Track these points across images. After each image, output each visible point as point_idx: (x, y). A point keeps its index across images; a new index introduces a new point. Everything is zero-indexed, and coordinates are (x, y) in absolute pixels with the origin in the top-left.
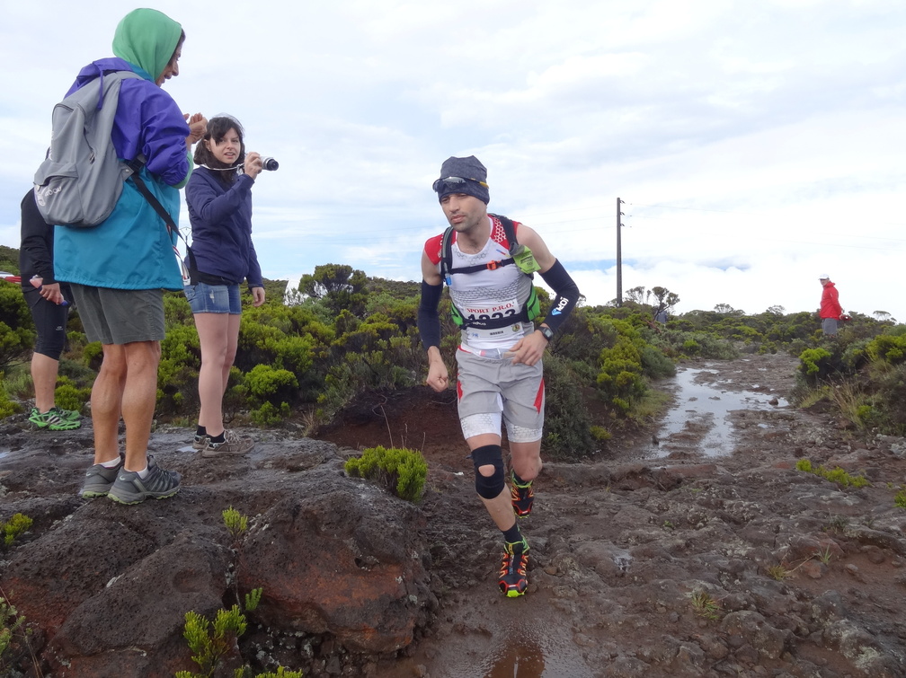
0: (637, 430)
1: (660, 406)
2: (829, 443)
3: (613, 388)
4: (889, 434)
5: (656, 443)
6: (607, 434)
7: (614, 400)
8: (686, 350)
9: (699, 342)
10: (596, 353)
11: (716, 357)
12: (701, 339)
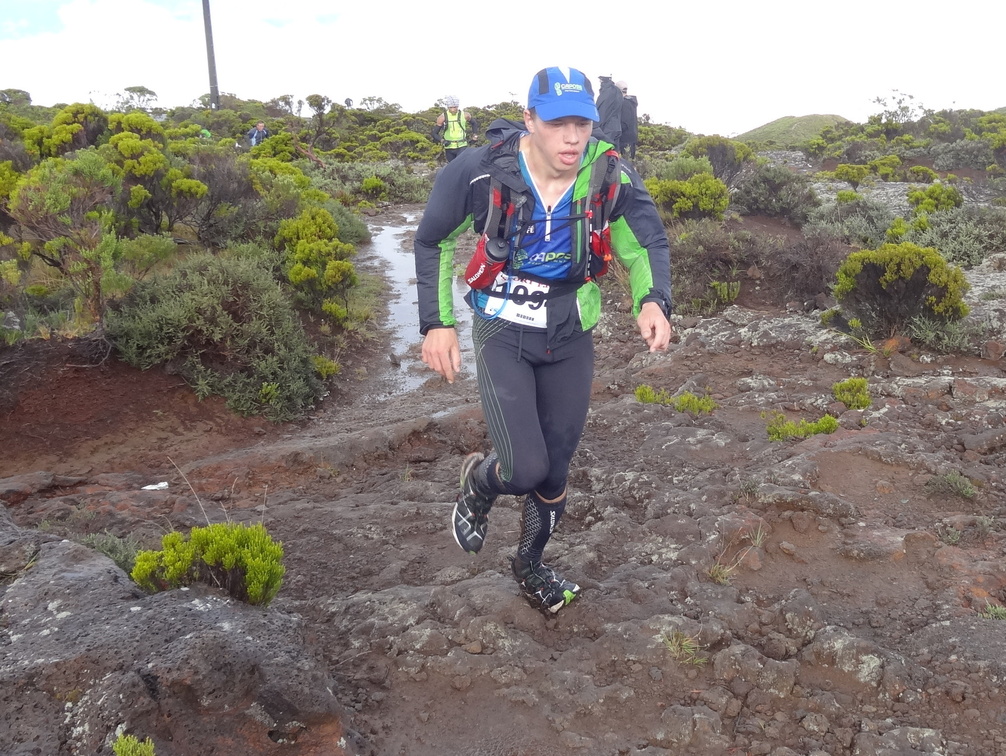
0: (363, 348)
3: (319, 288)
4: (684, 313)
5: (396, 364)
6: (334, 365)
7: (324, 307)
8: (367, 194)
9: (383, 179)
10: (271, 227)
11: (410, 201)
12: (386, 174)
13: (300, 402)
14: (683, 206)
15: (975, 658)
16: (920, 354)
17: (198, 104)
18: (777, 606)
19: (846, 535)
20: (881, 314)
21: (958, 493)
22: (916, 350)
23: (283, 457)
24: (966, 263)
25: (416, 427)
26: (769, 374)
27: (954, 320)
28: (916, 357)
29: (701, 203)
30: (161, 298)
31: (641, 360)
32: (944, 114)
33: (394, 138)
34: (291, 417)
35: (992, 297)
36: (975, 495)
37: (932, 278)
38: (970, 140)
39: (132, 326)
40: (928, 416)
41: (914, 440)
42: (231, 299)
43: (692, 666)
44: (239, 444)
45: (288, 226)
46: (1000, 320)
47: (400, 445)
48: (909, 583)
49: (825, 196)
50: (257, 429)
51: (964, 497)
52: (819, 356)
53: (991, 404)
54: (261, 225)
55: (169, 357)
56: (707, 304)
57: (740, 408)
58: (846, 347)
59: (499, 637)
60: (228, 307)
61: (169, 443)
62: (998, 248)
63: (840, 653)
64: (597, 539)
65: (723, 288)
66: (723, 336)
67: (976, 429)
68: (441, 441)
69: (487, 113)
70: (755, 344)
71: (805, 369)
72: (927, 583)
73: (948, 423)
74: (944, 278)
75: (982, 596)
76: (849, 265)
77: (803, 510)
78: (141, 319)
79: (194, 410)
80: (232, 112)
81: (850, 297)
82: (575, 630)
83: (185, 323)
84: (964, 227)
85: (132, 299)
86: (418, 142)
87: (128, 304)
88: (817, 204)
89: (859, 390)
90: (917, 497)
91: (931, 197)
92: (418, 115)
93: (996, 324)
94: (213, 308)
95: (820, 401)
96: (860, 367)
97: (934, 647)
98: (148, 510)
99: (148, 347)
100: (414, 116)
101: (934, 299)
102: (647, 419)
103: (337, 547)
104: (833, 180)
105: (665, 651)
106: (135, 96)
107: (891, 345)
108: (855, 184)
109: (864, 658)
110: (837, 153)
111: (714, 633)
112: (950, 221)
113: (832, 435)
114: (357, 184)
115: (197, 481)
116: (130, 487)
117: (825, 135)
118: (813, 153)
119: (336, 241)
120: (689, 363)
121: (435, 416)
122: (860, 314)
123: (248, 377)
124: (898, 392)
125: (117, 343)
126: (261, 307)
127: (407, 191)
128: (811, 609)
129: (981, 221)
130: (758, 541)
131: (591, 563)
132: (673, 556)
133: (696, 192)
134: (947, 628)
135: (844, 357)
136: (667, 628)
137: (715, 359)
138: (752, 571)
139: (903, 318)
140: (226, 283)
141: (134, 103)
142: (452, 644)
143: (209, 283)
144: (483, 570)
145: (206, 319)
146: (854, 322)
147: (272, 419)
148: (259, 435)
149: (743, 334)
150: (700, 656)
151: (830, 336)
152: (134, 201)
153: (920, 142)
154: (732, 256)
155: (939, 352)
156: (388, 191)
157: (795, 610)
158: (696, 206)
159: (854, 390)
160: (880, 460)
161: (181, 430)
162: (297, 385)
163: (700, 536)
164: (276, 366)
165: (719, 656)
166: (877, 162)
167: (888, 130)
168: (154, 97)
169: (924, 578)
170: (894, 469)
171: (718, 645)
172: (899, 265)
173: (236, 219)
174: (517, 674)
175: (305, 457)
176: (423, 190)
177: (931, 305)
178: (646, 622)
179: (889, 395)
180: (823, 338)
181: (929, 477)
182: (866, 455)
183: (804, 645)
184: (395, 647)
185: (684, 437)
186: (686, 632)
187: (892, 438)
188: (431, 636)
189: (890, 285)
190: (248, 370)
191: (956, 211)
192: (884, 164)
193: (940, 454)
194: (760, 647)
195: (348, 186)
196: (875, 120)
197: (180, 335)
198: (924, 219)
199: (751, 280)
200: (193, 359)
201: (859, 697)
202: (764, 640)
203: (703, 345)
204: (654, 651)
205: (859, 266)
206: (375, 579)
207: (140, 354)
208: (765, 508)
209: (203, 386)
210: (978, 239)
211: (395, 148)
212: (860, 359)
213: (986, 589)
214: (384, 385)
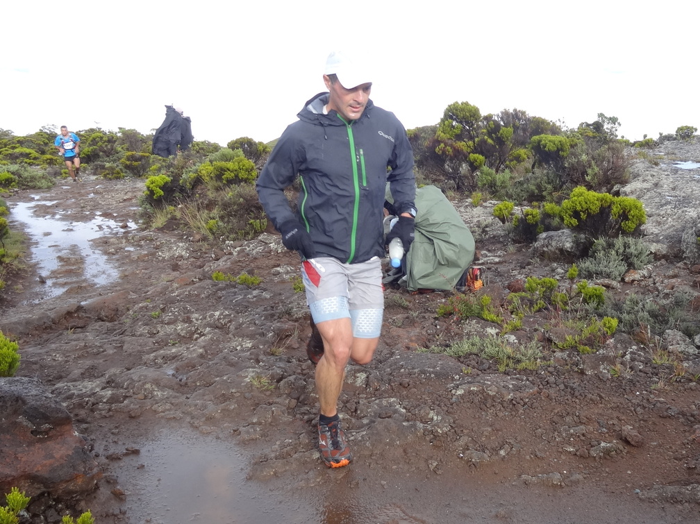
0: (17, 273)
1: (19, 245)
2: (194, 255)
4: (234, 240)
5: (43, 282)
8: (1, 184)
11: (34, 188)
12: (15, 170)
14: (229, 176)
15: (413, 369)
21: (400, 305)
25: (69, 310)
26: (290, 264)
29: (240, 174)
31: (210, 266)
33: (11, 151)
36: (408, 306)
43: (267, 390)
47: (59, 321)
51: (403, 307)
56: (248, 233)
57: (276, 282)
59: (154, 391)
64: (203, 344)
65: (257, 223)
66: (260, 249)
68: (87, 317)
70: (280, 251)
75: (415, 345)
82: (198, 384)
86: (30, 154)
100: (24, 138)
102: (221, 289)
105: (252, 385)
109: (358, 375)
111: (278, 374)
120: (241, 264)
121: (81, 303)
127: (31, 181)
130: (296, 335)
131: (201, 354)
132: (250, 345)
133: (236, 168)
134: (398, 359)
136: (252, 375)
137: (257, 261)
138: (294, 349)
149: (272, 246)
150: (271, 385)
156: (17, 181)
158: (237, 176)
163: (263, 335)
165: (281, 383)
169: (385, 342)
171: (281, 379)
174: (168, 406)
176: (43, 181)
178: (240, 373)
184: (90, 403)
185: (246, 295)
186: (263, 375)
188: (113, 394)
201: (357, 392)
203: (248, 255)
204: (246, 386)
208: (297, 319)
211: (14, 158)
213: (417, 342)
214: (37, 294)
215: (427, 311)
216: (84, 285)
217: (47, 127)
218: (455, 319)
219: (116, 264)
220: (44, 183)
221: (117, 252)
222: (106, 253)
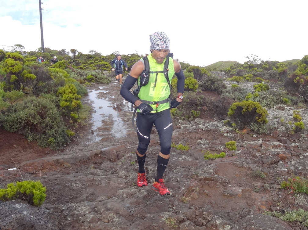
0: (83, 128)
1: (87, 113)
3: (70, 109)
4: (183, 120)
5: (93, 133)
6: (73, 133)
7: (71, 115)
8: (88, 80)
9: (93, 76)
10: (56, 89)
11: (102, 83)
12: (94, 74)
13: (61, 144)
15: (259, 227)
16: (253, 134)
17: (37, 51)
18: (201, 210)
19: (225, 189)
20: (242, 122)
21: (260, 177)
22: (252, 133)
23: (53, 161)
24: (269, 107)
25: (97, 152)
26: (207, 139)
27: (263, 124)
28: (252, 135)
29: (189, 86)
30: (18, 110)
32: (267, 62)
33: (99, 63)
34: (58, 148)
35: (276, 118)
36: (265, 177)
37: (257, 111)
38: (274, 70)
39: (8, 119)
40: (253, 153)
41: (248, 160)
42: (40, 111)
43: (173, 228)
44: (41, 156)
45: (61, 89)
46: (278, 125)
47: (91, 158)
48: (242, 204)
49: (229, 85)
50: (47, 152)
51: (262, 178)
52: (222, 134)
53: (273, 150)
54: (53, 88)
55: (20, 129)
56: (190, 117)
57: (197, 149)
58: (231, 132)
59: (114, 218)
60: (39, 114)
61: (18, 155)
62: (279, 103)
63: (219, 225)
64: (148, 188)
65: (195, 113)
66: (194, 127)
67: (267, 157)
68: (104, 157)
69: (128, 57)
70: (204, 130)
71: (218, 138)
72: (247, 204)
73: (259, 156)
74: (261, 111)
75: (264, 208)
76: (232, 106)
77: (212, 181)
78: (11, 116)
79: (27, 145)
80: (48, 53)
81: (233, 116)
82: (138, 216)
83: (25, 118)
84: (269, 96)
85: (9, 110)
86: (106, 65)
87: (7, 112)
88: (226, 88)
89: (233, 145)
90: (247, 178)
91: (260, 87)
92: (106, 56)
93: (276, 126)
94: (35, 114)
95: (221, 148)
96: (235, 138)
97: (247, 223)
98: (9, 176)
99: (13, 125)
100: (105, 57)
101: (257, 118)
103: (67, 189)
104: (232, 81)
105: (165, 223)
106: (18, 47)
107: (244, 131)
108: (238, 82)
109: (226, 226)
110: (234, 73)
111: (181, 218)
112: (265, 94)
113: (224, 158)
114: (85, 77)
115: (26, 168)
116: (4, 169)
117: (231, 67)
118: (227, 72)
119: (76, 94)
120: (183, 135)
121: (103, 149)
122: (236, 122)
123: (45, 136)
124: (245, 146)
125: (3, 124)
126: (50, 114)
127: (101, 80)
128: (211, 211)
129: (274, 95)
130: (197, 190)
131: (145, 195)
133: (188, 83)
134: (252, 218)
135: (230, 134)
136: (167, 216)
137: (191, 134)
138: (195, 199)
139: (249, 123)
140: (39, 106)
141: (17, 50)
142: (99, 220)
143: (33, 106)
144: (112, 197)
145: (32, 117)
146: (234, 124)
147: (52, 149)
148: (48, 154)
149: (200, 127)
150: (176, 225)
151: (226, 128)
152: (12, 80)
153: (259, 70)
154: (198, 103)
155: (259, 134)
156: (95, 79)
157: (206, 211)
158: (188, 87)
159: (232, 145)
160: (237, 166)
161: (22, 152)
162: (60, 139)
163: (180, 188)
164: (54, 132)
165: (181, 225)
166: (246, 76)
167: (250, 66)
168: (24, 48)
169: (247, 202)
170: (241, 169)
171: (182, 221)
172: (248, 107)
173: (45, 87)
174: (119, 229)
175: (61, 161)
176: (106, 80)
177: (257, 119)
178: (160, 214)
179: (243, 147)
180: (224, 129)
181: (251, 172)
182: (233, 165)
183: (208, 222)
184: (81, 220)
185: (178, 158)
186: (172, 217)
187: (241, 160)
188: (93, 217)
189: (245, 113)
190: (45, 133)
191: (267, 91)
192: (248, 77)
193: (255, 165)
194: (195, 222)
195: (82, 78)
196: (246, 63)
197: (24, 122)
198: (257, 94)
199: (204, 110)
200: (27, 129)
202: (196, 220)
203: (188, 130)
204: (162, 223)
205: (236, 107)
206: (78, 199)
207: (11, 128)
208: (200, 180)
209: (30, 138)
210: (273, 100)
211: (99, 66)
212: (235, 135)
213: (265, 206)
214: (89, 139)
215: (275, 183)
216: (110, 137)
217: (115, 52)
218: (291, 192)
219: (127, 127)
220: (106, 81)
221: (128, 120)
222: (124, 120)
